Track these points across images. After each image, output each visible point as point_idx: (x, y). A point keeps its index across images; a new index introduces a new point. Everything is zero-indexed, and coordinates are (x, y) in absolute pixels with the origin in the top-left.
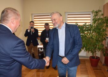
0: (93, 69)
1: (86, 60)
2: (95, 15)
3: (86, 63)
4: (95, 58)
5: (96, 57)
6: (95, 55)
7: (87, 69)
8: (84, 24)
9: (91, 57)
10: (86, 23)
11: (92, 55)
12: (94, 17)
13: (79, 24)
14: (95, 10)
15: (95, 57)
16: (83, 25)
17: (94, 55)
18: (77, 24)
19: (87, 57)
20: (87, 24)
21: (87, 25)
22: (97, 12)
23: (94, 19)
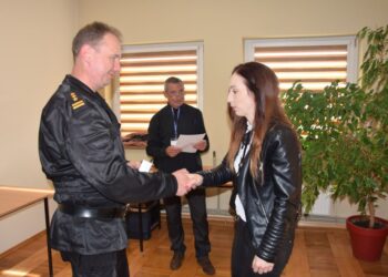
0: (366, 272)
1: (332, 231)
2: (370, 47)
3: (332, 245)
4: (372, 224)
5: (376, 218)
6: (372, 212)
7: (337, 270)
8: (329, 84)
9: (350, 219)
10: (338, 81)
11: (359, 213)
12: (366, 55)
13: (306, 86)
14: (373, 28)
15: (368, 222)
16: (326, 89)
17: (368, 213)
19: (336, 219)
21: (342, 90)
22: (379, 36)
23: (365, 67)
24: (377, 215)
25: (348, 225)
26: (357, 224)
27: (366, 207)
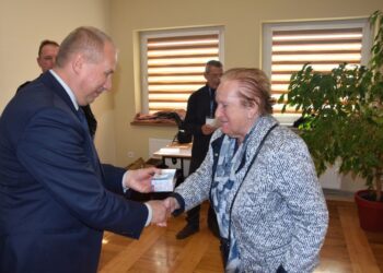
0: (370, 241)
1: (343, 204)
3: (342, 218)
4: (379, 197)
6: (379, 187)
7: (343, 239)
8: (337, 66)
9: (360, 193)
10: (345, 63)
11: (365, 188)
13: (316, 68)
15: (375, 195)
16: (333, 70)
17: (375, 188)
18: (310, 70)
19: (346, 194)
20: (349, 67)
21: (350, 72)
23: (376, 49)
25: (356, 198)
26: (365, 197)
27: (374, 182)
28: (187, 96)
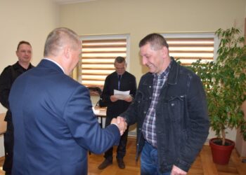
0: (219, 171)
2: (222, 40)
3: (202, 155)
4: (223, 143)
5: (226, 140)
6: (224, 136)
7: (202, 169)
8: (195, 61)
10: (200, 59)
11: (215, 137)
12: (220, 44)
13: (183, 61)
14: (224, 29)
15: (222, 142)
16: (193, 63)
17: (221, 137)
18: (179, 62)
20: (203, 62)
21: (203, 65)
22: (228, 34)
23: (220, 51)
24: (227, 138)
25: (210, 144)
26: (215, 143)
27: (221, 132)
28: (105, 77)
